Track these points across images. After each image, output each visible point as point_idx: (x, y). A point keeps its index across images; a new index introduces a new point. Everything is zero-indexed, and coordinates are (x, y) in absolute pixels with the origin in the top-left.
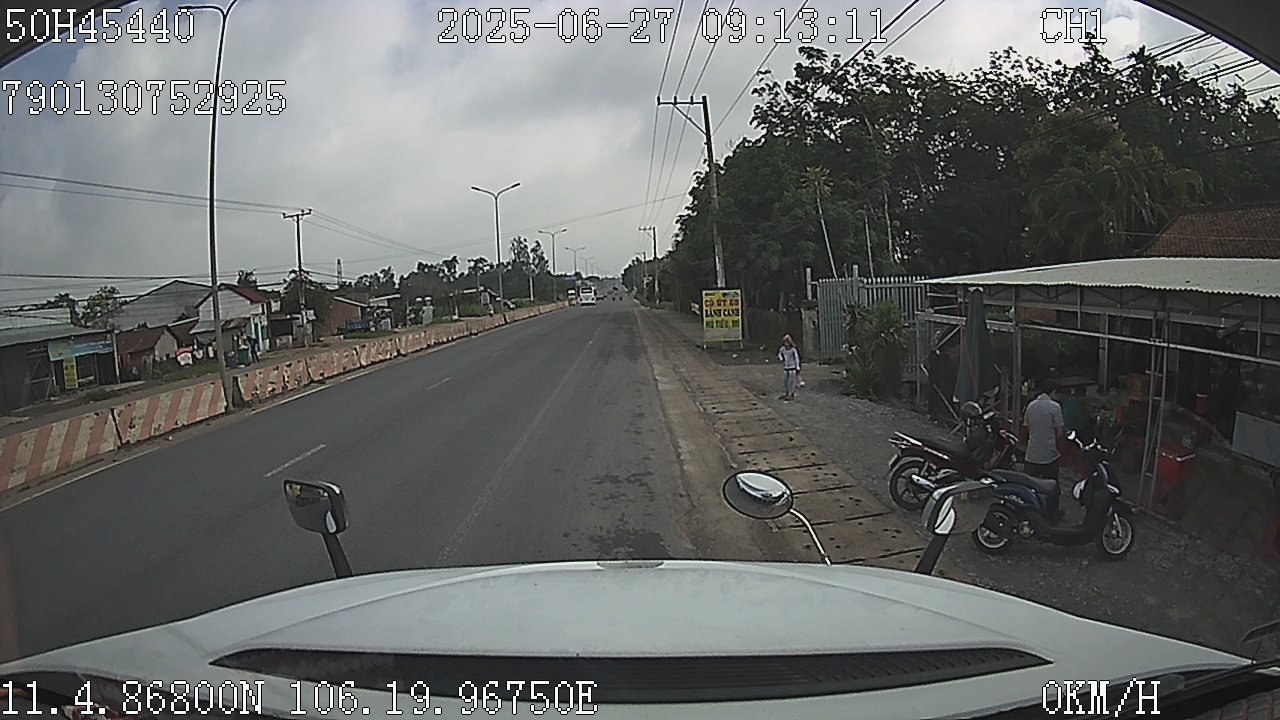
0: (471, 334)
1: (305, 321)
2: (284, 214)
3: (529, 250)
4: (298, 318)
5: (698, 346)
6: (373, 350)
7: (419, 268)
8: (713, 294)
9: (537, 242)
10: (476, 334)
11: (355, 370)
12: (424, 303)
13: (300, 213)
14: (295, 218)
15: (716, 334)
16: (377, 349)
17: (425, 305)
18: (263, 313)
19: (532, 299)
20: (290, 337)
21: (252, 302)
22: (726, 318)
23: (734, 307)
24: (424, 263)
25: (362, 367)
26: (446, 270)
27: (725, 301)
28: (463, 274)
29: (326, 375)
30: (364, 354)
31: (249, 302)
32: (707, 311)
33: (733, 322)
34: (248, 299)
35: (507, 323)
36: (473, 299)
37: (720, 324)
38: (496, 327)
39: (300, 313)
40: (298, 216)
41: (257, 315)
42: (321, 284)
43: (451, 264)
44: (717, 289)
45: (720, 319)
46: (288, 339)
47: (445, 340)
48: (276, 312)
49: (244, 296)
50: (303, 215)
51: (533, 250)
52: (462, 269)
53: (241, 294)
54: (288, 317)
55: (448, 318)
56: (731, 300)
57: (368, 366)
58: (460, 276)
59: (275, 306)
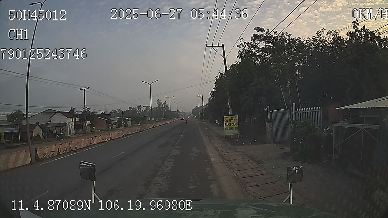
0: (140, 131)
1: (86, 125)
2: (80, 88)
3: (163, 104)
4: (84, 124)
5: (222, 137)
6: (100, 138)
7: (129, 109)
8: (228, 117)
9: (165, 101)
10: (142, 131)
11: (91, 146)
12: (128, 120)
13: (85, 88)
14: (84, 90)
15: (228, 133)
16: (102, 138)
17: (129, 120)
18: (73, 121)
19: (164, 118)
20: (82, 130)
21: (68, 118)
22: (233, 126)
23: (236, 122)
24: (131, 107)
25: (95, 144)
26: (138, 109)
27: (232, 120)
28: (143, 111)
29: (78, 148)
30: (96, 140)
31: (67, 118)
32: (225, 124)
33: (235, 127)
34: (66, 116)
35: (154, 127)
36: (145, 119)
37: (231, 129)
38: (150, 129)
39: (85, 122)
40: (84, 89)
41: (70, 122)
42: (93, 113)
43: (139, 107)
44: (229, 115)
45: (230, 127)
46: (81, 131)
47: (130, 134)
48: (77, 121)
49: (65, 115)
50: (86, 89)
51: (164, 103)
52: (143, 109)
53: (64, 115)
54: (81, 123)
55: (136, 125)
56: (234, 119)
57: (97, 144)
58: (142, 111)
59: (77, 119)
